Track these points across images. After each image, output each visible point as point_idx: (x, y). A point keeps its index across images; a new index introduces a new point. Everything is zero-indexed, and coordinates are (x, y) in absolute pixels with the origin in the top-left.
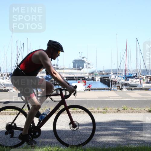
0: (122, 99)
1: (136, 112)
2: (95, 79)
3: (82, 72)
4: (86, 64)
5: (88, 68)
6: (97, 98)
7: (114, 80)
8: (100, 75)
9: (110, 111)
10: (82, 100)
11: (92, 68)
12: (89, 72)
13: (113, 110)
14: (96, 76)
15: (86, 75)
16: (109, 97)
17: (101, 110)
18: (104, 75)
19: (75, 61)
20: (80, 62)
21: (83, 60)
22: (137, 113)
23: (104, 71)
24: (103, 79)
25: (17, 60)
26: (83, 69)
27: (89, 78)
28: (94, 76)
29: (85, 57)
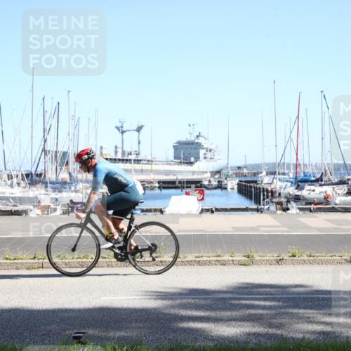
0: (288, 232)
1: (321, 263)
2: (225, 186)
3: (194, 170)
4: (204, 151)
5: (208, 160)
6: (231, 230)
7: (270, 189)
8: (236, 176)
9: (261, 261)
10: (194, 235)
11: (219, 159)
12: (211, 170)
13: (267, 258)
14: (228, 179)
15: (205, 176)
16: (258, 227)
17: (239, 257)
18: (246, 176)
19: (180, 143)
20: (190, 146)
21: (197, 143)
22: (324, 265)
23: (246, 167)
24: (245, 186)
25: (45, 141)
26: (198, 162)
27: (212, 183)
28: (223, 179)
29: (201, 135)
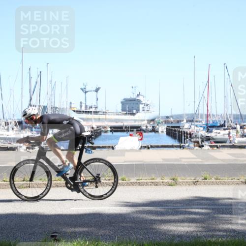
0: (202, 162)
1: (224, 184)
2: (157, 130)
3: (136, 119)
4: (143, 106)
5: (145, 111)
7: (189, 132)
8: (165, 123)
9: (182, 182)
10: (136, 164)
11: (153, 111)
12: (148, 119)
13: (187, 181)
14: (159, 125)
15: (143, 123)
16: (181, 158)
17: (167, 180)
19: (126, 100)
20: (133, 102)
21: (138, 100)
22: (227, 186)
24: (171, 130)
26: (138, 113)
27: (148, 128)
28: (156, 125)
29: (141, 94)
